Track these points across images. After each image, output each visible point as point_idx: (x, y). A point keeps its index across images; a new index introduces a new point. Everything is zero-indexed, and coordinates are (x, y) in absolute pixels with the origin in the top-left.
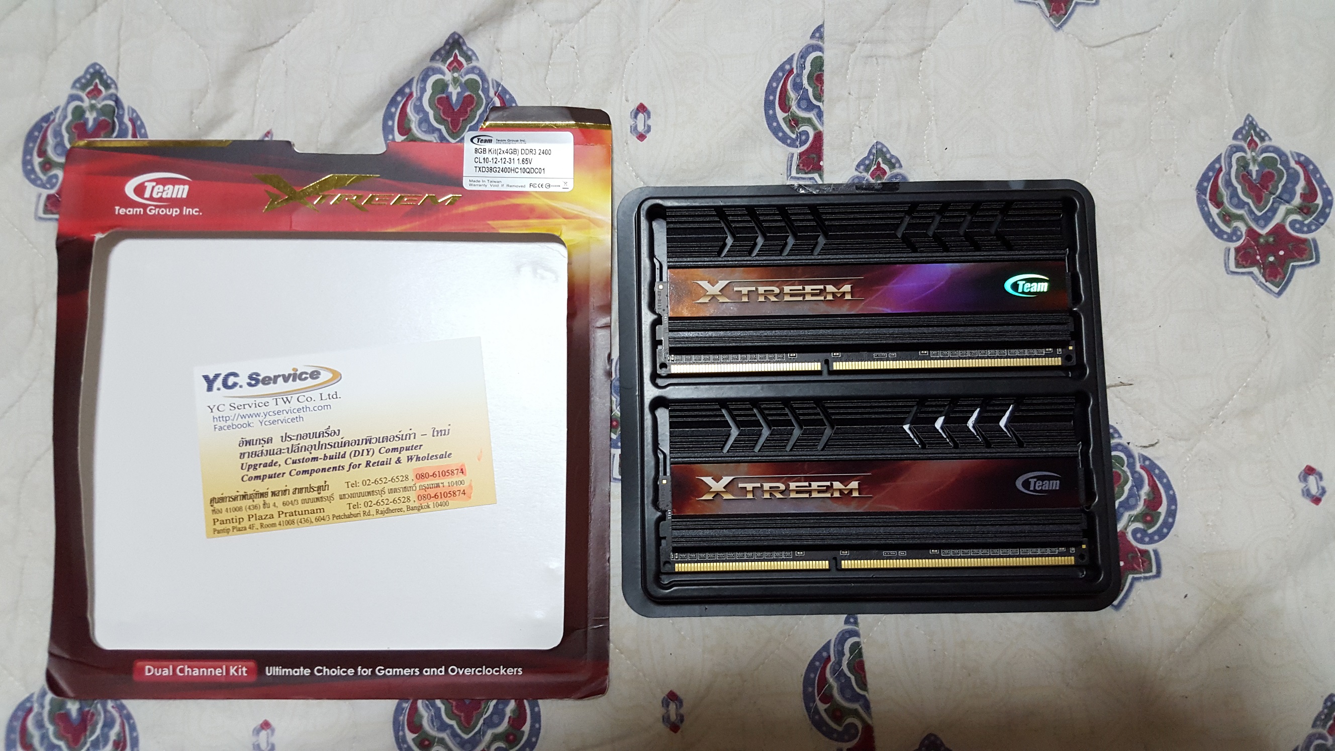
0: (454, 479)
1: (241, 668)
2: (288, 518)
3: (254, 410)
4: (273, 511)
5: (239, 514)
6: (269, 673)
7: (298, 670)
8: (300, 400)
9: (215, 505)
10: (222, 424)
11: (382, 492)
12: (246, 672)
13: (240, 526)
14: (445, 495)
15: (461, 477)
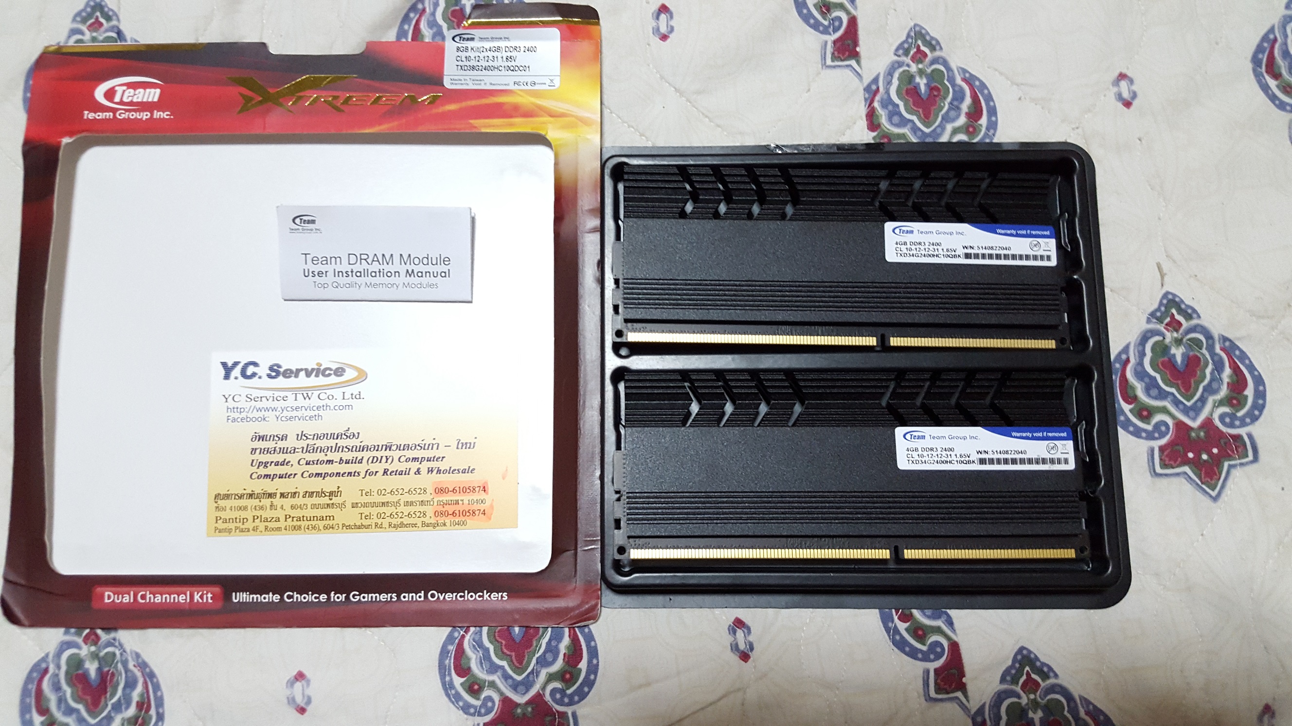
0: (475, 497)
1: (207, 594)
2: (295, 523)
3: (270, 404)
4: (280, 514)
5: (243, 514)
6: (236, 599)
7: (267, 596)
8: (321, 397)
9: (220, 502)
10: (236, 415)
11: (397, 504)
12: (212, 598)
13: (242, 527)
14: (464, 513)
15: (482, 496)
